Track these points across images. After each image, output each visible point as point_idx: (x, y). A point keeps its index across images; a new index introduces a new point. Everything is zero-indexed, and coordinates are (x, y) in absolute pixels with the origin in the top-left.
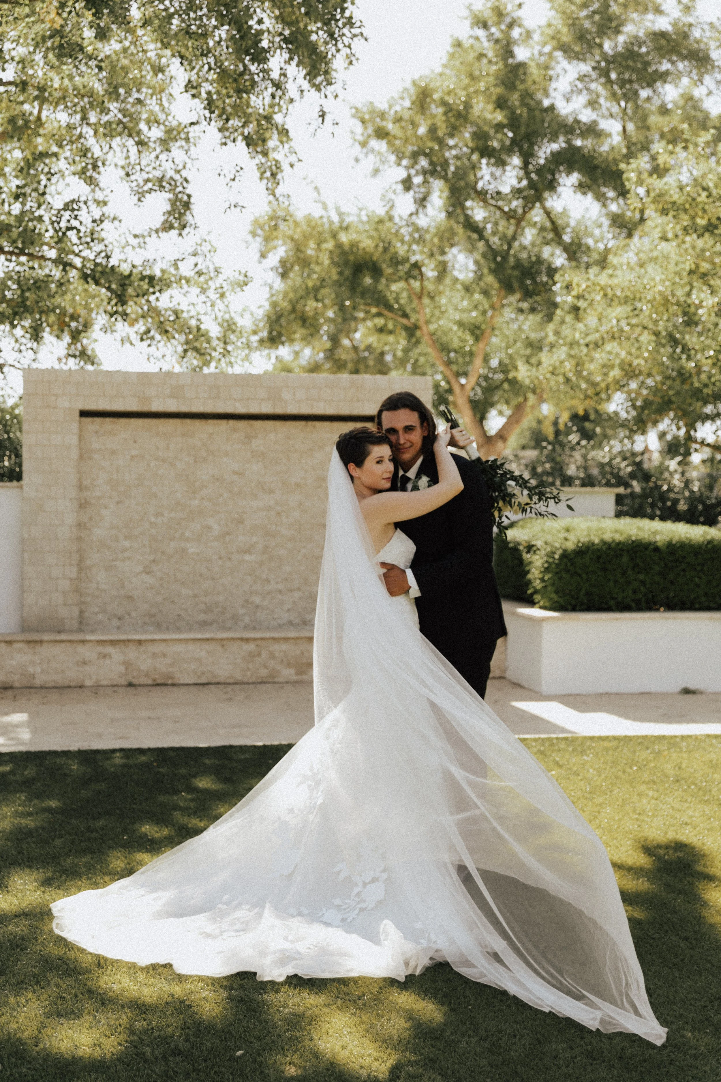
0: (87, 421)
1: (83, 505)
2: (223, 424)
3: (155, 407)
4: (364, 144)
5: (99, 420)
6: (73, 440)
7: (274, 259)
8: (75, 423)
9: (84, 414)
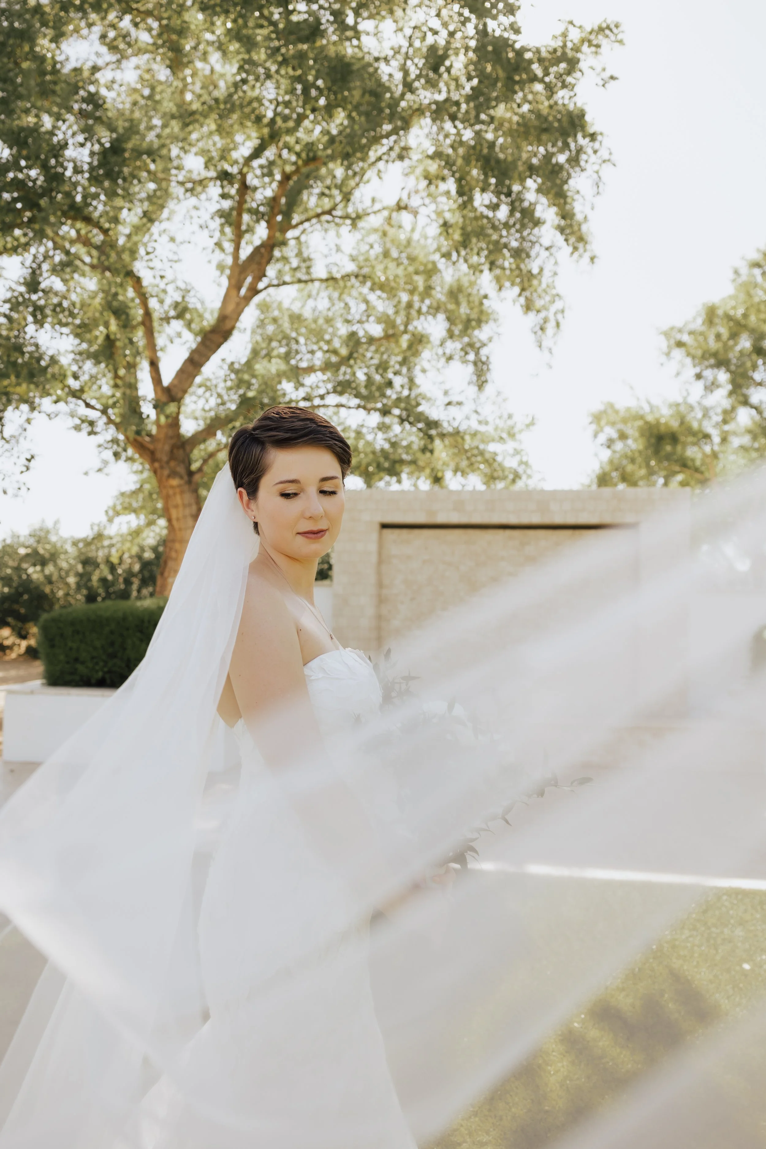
0: (387, 532)
1: (381, 600)
2: (501, 532)
3: (441, 519)
4: (668, 354)
5: (397, 532)
6: (373, 547)
7: (602, 438)
8: (374, 534)
9: (385, 526)
